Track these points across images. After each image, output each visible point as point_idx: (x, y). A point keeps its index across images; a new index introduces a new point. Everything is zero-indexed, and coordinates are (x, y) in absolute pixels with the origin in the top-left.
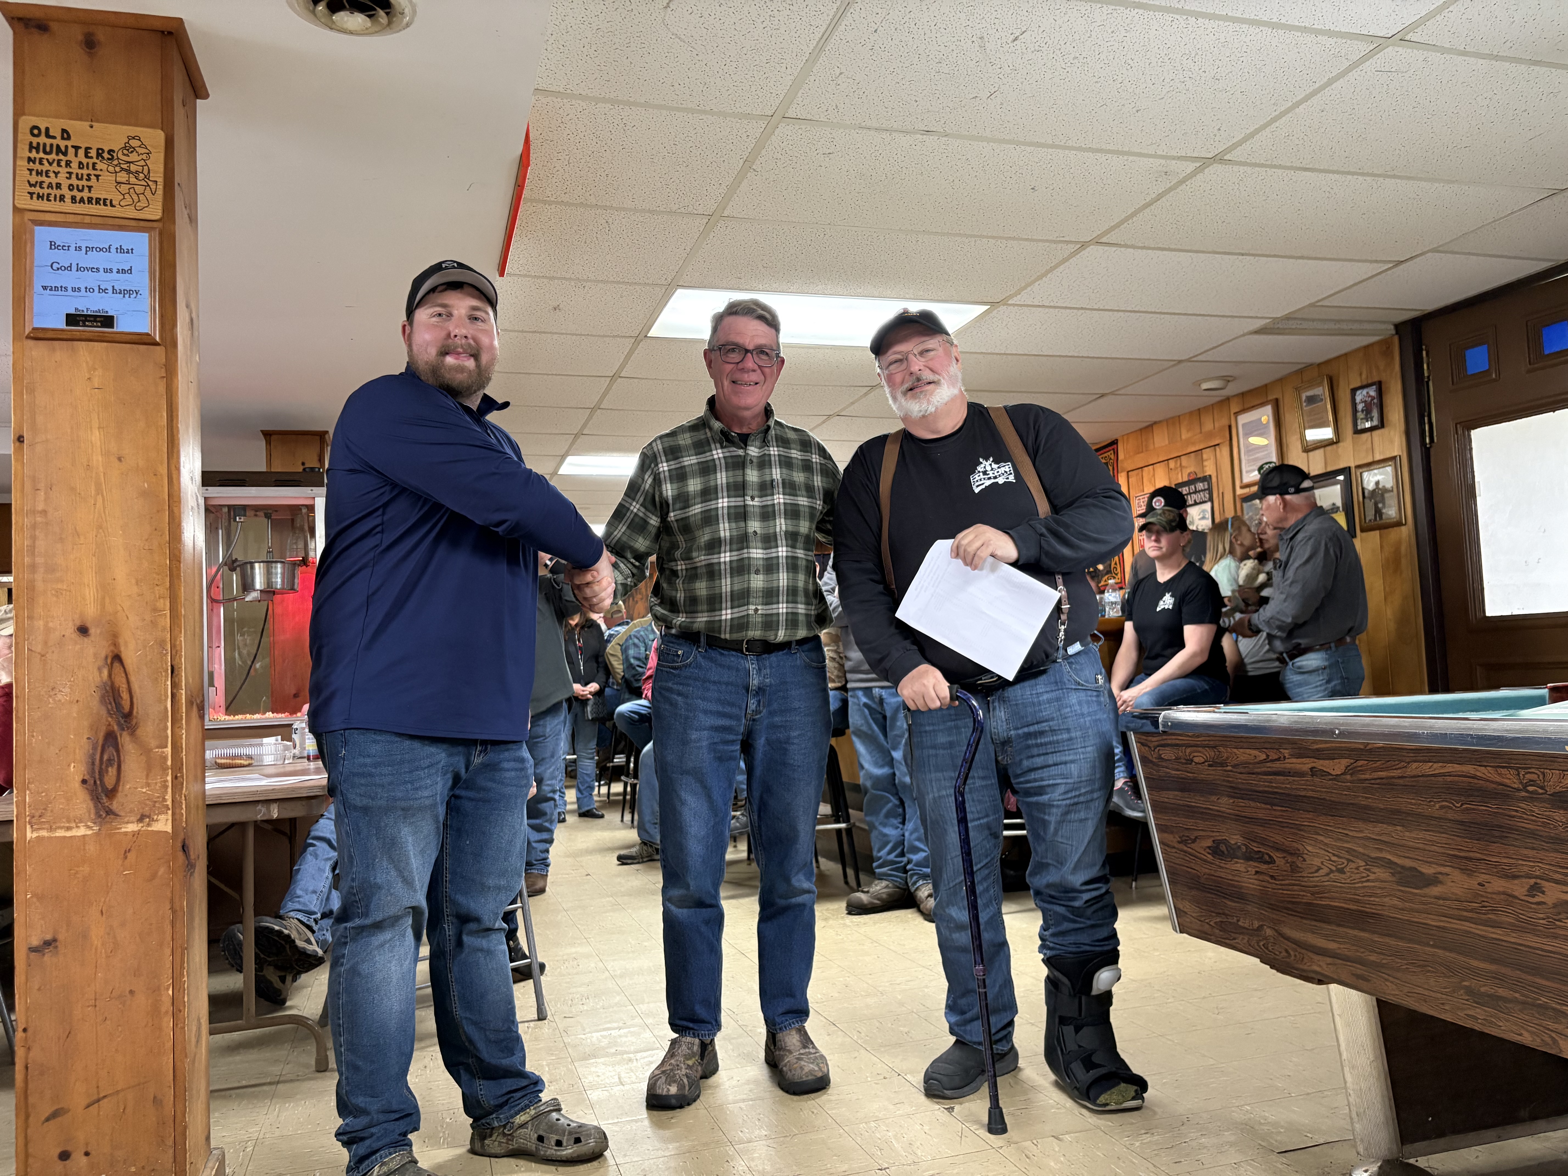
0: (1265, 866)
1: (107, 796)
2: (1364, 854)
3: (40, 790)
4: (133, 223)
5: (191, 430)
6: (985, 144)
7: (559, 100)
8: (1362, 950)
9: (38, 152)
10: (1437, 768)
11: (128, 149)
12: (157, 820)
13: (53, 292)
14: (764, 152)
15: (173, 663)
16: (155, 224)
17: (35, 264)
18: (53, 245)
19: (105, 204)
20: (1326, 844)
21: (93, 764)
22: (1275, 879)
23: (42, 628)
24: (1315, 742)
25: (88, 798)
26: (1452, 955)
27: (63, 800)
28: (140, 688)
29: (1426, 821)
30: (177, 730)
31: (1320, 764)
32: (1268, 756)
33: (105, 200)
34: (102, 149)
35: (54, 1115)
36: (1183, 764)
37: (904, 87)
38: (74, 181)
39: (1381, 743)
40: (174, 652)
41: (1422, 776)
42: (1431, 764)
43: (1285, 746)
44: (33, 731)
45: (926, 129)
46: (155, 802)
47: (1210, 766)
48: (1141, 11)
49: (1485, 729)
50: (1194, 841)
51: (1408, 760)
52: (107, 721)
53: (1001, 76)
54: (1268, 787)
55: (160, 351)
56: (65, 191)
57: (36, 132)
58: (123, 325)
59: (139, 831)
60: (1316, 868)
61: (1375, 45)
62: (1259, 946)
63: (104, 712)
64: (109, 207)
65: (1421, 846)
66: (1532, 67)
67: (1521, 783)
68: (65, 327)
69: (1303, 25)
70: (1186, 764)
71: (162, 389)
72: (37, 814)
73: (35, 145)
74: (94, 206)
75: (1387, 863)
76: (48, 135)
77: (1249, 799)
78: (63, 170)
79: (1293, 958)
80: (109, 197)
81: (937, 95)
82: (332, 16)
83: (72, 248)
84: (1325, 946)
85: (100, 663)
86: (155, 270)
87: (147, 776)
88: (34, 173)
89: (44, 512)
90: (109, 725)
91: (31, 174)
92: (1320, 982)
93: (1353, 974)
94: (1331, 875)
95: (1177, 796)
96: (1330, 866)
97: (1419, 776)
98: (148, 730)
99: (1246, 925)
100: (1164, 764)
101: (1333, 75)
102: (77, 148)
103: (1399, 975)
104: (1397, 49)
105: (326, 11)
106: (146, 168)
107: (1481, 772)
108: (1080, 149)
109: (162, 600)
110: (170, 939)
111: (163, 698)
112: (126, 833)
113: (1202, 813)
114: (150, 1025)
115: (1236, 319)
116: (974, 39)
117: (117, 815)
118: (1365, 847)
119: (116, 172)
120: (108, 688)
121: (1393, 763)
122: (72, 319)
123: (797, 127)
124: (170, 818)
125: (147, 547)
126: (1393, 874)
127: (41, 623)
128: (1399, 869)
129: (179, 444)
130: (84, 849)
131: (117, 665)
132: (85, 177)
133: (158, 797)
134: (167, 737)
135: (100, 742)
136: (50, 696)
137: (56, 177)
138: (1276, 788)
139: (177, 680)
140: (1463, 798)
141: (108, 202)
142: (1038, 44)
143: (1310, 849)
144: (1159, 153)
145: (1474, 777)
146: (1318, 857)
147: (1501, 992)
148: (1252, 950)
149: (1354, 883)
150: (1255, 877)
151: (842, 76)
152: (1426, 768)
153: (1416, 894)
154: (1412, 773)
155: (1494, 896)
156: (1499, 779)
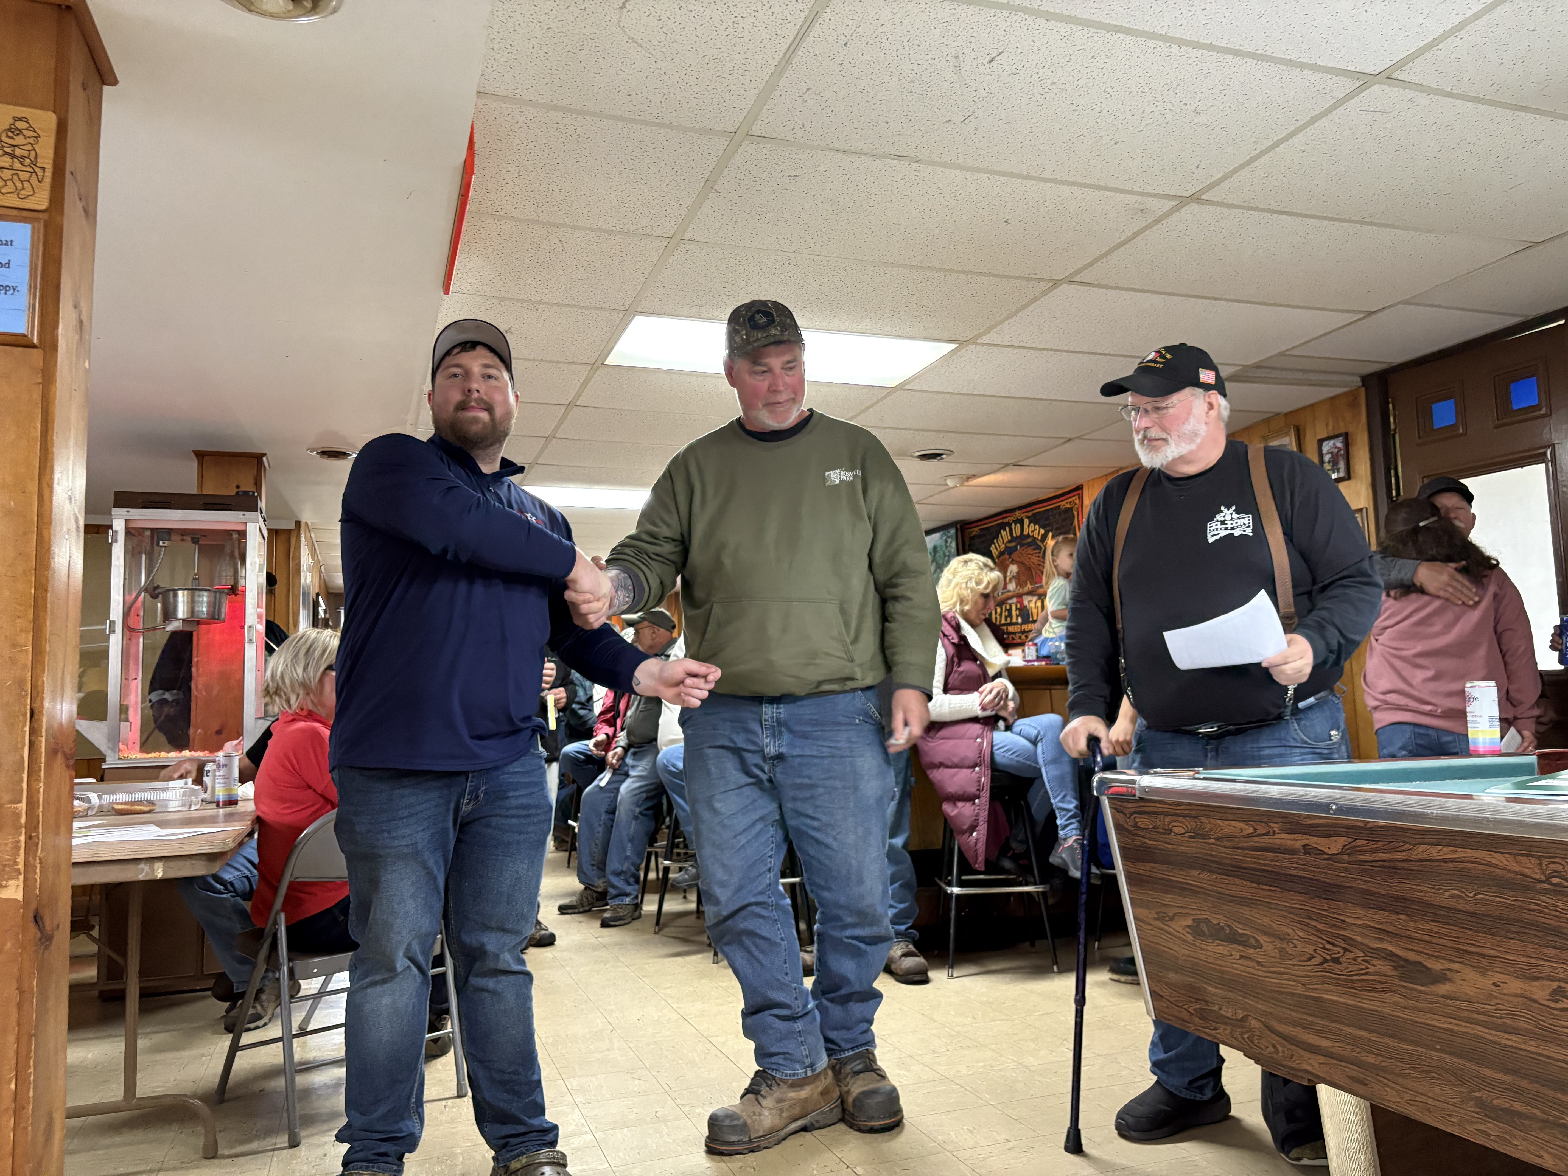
0: (1251, 951)
2: (1363, 944)
4: (14, 213)
6: (957, 172)
7: (507, 105)
8: (1359, 1050)
10: (1447, 852)
11: (13, 131)
12: (6, 887)
14: (726, 172)
15: (35, 705)
16: (41, 215)
20: (1319, 930)
22: (1262, 966)
24: (1309, 818)
26: (1462, 1062)
29: (1434, 911)
30: (34, 783)
31: (1314, 841)
32: (1255, 829)
36: (1161, 833)
37: (874, 107)
39: (1382, 822)
40: (34, 694)
41: (1430, 860)
42: (1441, 847)
43: (1276, 820)
45: (897, 153)
46: (5, 866)
47: (1191, 837)
48: (1122, 36)
49: (1503, 812)
50: (1172, 919)
51: (1413, 842)
53: (976, 99)
54: (1255, 863)
55: (37, 354)
60: (1309, 956)
61: (1361, 83)
62: (1243, 1039)
65: (1427, 938)
66: (1517, 113)
67: (1543, 873)
69: (1289, 58)
70: (1165, 834)
71: (37, 396)
75: (1388, 955)
77: (1234, 876)
79: (1281, 1054)
81: (909, 117)
84: (1317, 1043)
86: (36, 265)
93: (1348, 1077)
94: (1325, 965)
95: (1154, 868)
96: (1325, 955)
97: (1426, 861)
99: (1229, 1015)
100: (1141, 833)
101: (1316, 113)
103: (1401, 1080)
104: (1382, 88)
106: (33, 153)
107: (1498, 859)
108: (1055, 181)
109: (23, 634)
110: (14, 1023)
111: (19, 746)
113: (1181, 888)
116: (948, 57)
118: (1363, 935)
121: (1398, 845)
123: (761, 146)
124: (21, 884)
125: (9, 574)
126: (1395, 968)
128: (1402, 963)
129: (53, 459)
133: (8, 860)
134: (23, 790)
138: (1264, 865)
139: (40, 725)
140: (1476, 887)
142: (1016, 66)
143: (1301, 934)
144: (1136, 189)
145: (1489, 864)
146: (1311, 944)
147: (1517, 1106)
148: (1235, 1042)
149: (1351, 976)
150: (1240, 962)
151: (810, 91)
152: (1434, 852)
153: (1421, 992)
154: (1419, 857)
155: (1510, 999)
156: (1517, 868)
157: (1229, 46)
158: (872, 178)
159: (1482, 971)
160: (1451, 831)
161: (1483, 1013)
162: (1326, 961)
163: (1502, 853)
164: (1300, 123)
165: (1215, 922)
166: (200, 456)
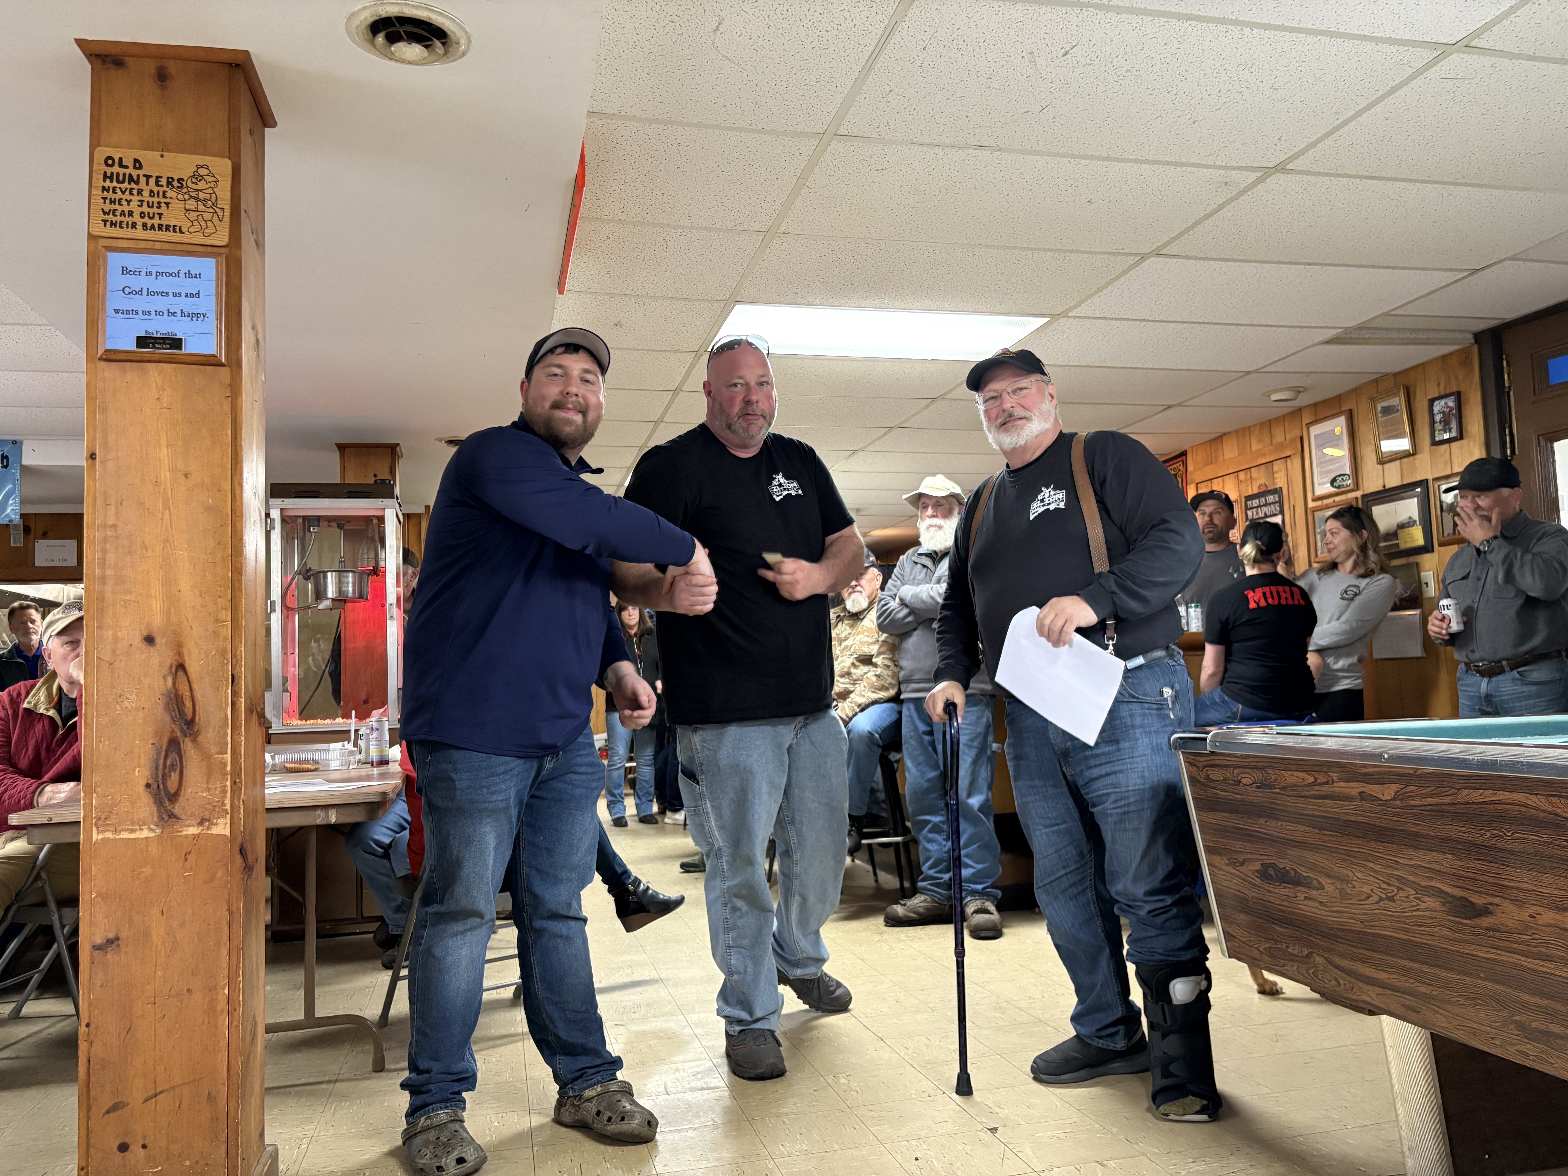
0: (1314, 892)
1: (169, 799)
2: (1414, 883)
3: (107, 794)
4: (201, 249)
5: (254, 447)
6: (1039, 158)
7: (614, 122)
8: (1412, 981)
9: (111, 182)
10: (1488, 795)
11: (197, 177)
12: (216, 824)
13: (125, 316)
14: (817, 169)
15: (234, 671)
16: (222, 250)
17: (108, 288)
18: (125, 271)
19: (174, 231)
20: (1376, 871)
21: (157, 768)
22: (1325, 906)
23: (110, 638)
24: (1364, 766)
25: (151, 801)
26: (1502, 988)
27: (128, 804)
28: (203, 696)
29: (1476, 850)
30: (236, 737)
31: (1370, 789)
32: (1316, 779)
33: (174, 226)
34: (172, 178)
35: (115, 1108)
36: (1231, 784)
37: (954, 103)
38: (145, 209)
39: (1430, 769)
40: (234, 662)
41: (1473, 803)
42: (1481, 791)
43: (1333, 769)
44: (101, 737)
45: (978, 144)
46: (215, 806)
47: (1258, 787)
48: (1194, 23)
49: (1536, 757)
50: (1242, 864)
51: (1458, 786)
52: (171, 727)
53: (1052, 90)
54: (1317, 810)
55: (225, 372)
56: (136, 218)
57: (110, 162)
58: (191, 347)
59: (199, 834)
60: (1366, 895)
61: (1439, 52)
62: (1308, 974)
63: (168, 719)
64: (178, 234)
65: (1471, 875)
68: (136, 349)
69: (1362, 33)
70: (1234, 785)
71: (227, 406)
72: (103, 817)
73: (108, 174)
74: (164, 233)
75: (1438, 892)
76: (121, 165)
77: (1297, 823)
78: (135, 198)
79: (1342, 987)
80: (178, 224)
81: (988, 111)
82: (390, 47)
83: (143, 273)
84: (1375, 976)
85: (165, 671)
86: (221, 294)
87: (208, 782)
88: (108, 201)
89: (114, 526)
90: (173, 731)
91: (105, 203)
92: (1371, 1013)
93: (1402, 1005)
94: (1381, 903)
95: (1225, 817)
96: (1381, 894)
97: (1470, 803)
98: (209, 736)
99: (1296, 952)
100: (1212, 785)
101: (1396, 83)
102: (148, 177)
103: (1449, 1007)
104: (1462, 55)
105: (385, 42)
106: (213, 195)
107: (1535, 801)
108: (1136, 161)
109: (224, 612)
110: (226, 939)
111: (224, 706)
112: (187, 836)
113: (1250, 835)
114: (206, 1022)
115: (1305, 329)
116: (1024, 54)
117: (178, 818)
118: (1415, 875)
119: (185, 200)
120: (172, 696)
121: (1444, 790)
122: (142, 341)
123: (849, 144)
124: (229, 821)
125: (210, 560)
126: (1443, 904)
127: (110, 632)
128: (1449, 899)
129: (242, 461)
130: (147, 851)
131: (181, 673)
132: (156, 205)
133: (218, 802)
134: (227, 743)
135: (164, 747)
136: (118, 703)
137: (128, 205)
138: (1325, 812)
139: (237, 688)
140: (1513, 827)
141: (178, 228)
142: (1089, 57)
143: (1359, 875)
144: (1218, 163)
145: (1525, 805)
146: (1368, 884)
147: (1553, 1028)
148: (1301, 978)
149: (1404, 912)
150: (1305, 902)
151: (893, 93)
152: (1477, 796)
153: (1466, 925)
154: (1462, 801)
155: (1544, 928)
156: (1550, 808)
157: (1301, 26)
158: (956, 168)
159: (1519, 903)
160: (1492, 776)
161: (1521, 943)
162: (1381, 899)
163: (1536, 794)
164: (1380, 93)
165: (1281, 866)
166: (342, 447)
